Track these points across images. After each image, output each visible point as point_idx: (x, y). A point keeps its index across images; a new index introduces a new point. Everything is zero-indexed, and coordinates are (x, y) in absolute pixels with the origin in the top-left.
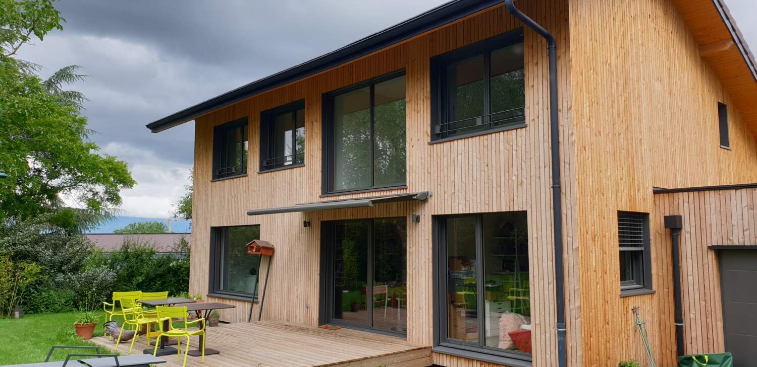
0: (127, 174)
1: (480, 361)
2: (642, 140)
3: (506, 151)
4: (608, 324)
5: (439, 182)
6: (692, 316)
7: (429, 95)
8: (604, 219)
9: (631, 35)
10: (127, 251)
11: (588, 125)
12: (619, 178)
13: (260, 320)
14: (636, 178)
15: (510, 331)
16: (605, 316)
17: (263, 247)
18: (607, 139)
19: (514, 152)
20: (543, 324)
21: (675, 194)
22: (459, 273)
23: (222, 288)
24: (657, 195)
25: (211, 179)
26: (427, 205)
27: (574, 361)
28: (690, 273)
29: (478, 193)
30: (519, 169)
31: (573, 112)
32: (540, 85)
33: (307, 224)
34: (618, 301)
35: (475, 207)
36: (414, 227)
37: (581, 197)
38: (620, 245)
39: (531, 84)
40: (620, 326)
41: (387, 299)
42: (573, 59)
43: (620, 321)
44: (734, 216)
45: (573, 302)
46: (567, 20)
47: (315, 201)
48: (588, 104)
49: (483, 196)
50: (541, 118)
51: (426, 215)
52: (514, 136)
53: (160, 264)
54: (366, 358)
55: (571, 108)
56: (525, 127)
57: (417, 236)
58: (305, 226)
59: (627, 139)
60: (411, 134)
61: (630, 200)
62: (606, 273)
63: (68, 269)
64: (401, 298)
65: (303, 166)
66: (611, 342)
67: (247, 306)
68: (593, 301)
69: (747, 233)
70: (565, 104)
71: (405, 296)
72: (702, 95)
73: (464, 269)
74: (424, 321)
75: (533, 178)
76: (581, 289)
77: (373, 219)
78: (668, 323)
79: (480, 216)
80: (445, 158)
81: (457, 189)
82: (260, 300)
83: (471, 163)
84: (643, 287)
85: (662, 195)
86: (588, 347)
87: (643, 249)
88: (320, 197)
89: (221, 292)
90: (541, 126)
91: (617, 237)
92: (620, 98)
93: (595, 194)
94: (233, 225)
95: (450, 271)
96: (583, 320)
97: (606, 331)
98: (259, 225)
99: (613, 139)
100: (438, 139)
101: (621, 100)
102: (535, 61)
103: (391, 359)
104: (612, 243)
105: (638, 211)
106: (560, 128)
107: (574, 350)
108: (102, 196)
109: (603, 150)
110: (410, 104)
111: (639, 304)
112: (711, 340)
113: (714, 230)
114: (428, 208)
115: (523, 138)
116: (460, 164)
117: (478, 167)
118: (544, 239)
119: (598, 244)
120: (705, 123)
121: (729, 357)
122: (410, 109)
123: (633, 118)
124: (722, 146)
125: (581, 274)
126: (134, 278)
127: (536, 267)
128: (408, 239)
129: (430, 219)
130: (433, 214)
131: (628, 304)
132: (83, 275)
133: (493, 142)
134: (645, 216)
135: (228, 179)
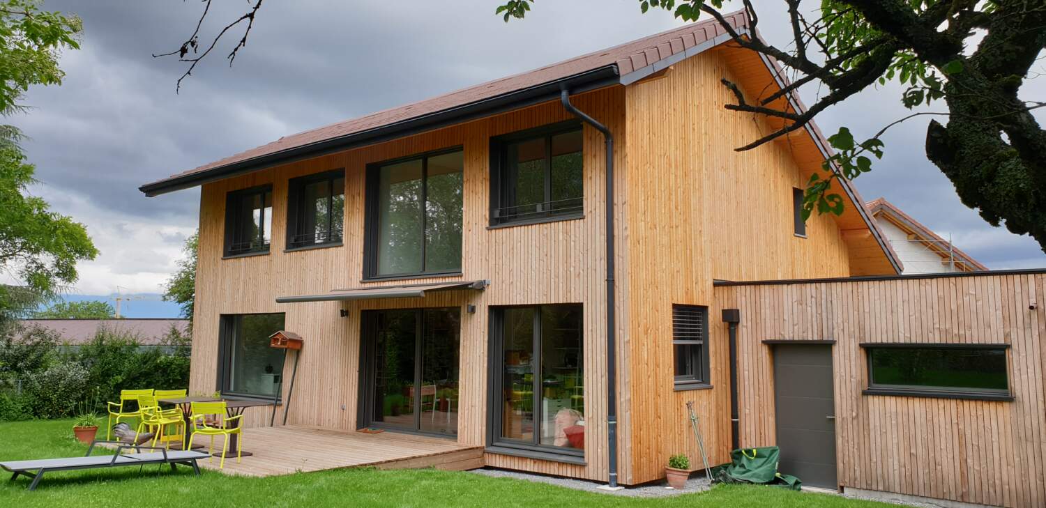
0: (87, 241)
1: (534, 459)
2: (703, 232)
3: (565, 242)
4: (660, 418)
5: (497, 270)
6: (747, 411)
7: (488, 177)
8: (658, 311)
9: (694, 124)
10: (101, 344)
11: (643, 219)
12: (675, 271)
13: (284, 424)
14: (694, 270)
15: (566, 427)
16: (657, 410)
17: (290, 340)
18: (664, 232)
19: (573, 243)
20: (595, 417)
21: (734, 287)
22: (516, 368)
23: (232, 389)
24: (717, 288)
25: (222, 256)
26: (483, 294)
27: (624, 454)
28: (746, 368)
29: (537, 283)
30: (577, 260)
31: (627, 207)
32: (598, 177)
33: (344, 313)
34: (671, 396)
35: (533, 297)
36: (469, 318)
37: (633, 290)
38: (674, 339)
39: (589, 176)
40: (673, 419)
41: (436, 400)
42: (628, 154)
43: (673, 416)
44: (786, 312)
45: (623, 396)
46: (624, 116)
47: (355, 287)
48: (643, 198)
49: (541, 286)
50: (598, 210)
51: (483, 306)
52: (573, 227)
53: (145, 360)
54: (414, 458)
55: (625, 202)
56: (583, 218)
57: (472, 328)
58: (342, 315)
59: (685, 232)
60: (468, 217)
61: (687, 293)
62: (658, 366)
63: (26, 367)
64: (452, 398)
65: (341, 246)
66: (662, 436)
67: (268, 410)
68: (644, 394)
69: (796, 328)
70: (620, 198)
71: (457, 397)
72: (774, 181)
73: (521, 363)
74: (477, 419)
75: (590, 271)
76: (632, 382)
77: (423, 308)
78: (725, 419)
79: (538, 307)
80: (504, 245)
81: (515, 279)
82: (284, 401)
83: (530, 252)
84: (700, 381)
85: (721, 288)
86: (637, 440)
87: (701, 342)
88: (361, 282)
89: (231, 394)
90: (598, 218)
91: (672, 330)
92: (679, 190)
93: (648, 288)
94: (250, 312)
95: (507, 366)
96: (632, 413)
97: (657, 425)
98: (284, 313)
99: (670, 232)
100: (496, 225)
101: (680, 191)
102: (593, 153)
103: (440, 459)
104: (666, 337)
105: (695, 304)
106: (615, 222)
107: (624, 443)
108: (50, 270)
109: (658, 243)
110: (468, 184)
111: (695, 399)
112: (763, 435)
113: (768, 325)
114: (485, 297)
115: (581, 230)
116: (519, 251)
117: (537, 256)
118: (599, 332)
119: (651, 338)
120: (777, 210)
121: (777, 450)
122: (468, 189)
123: (692, 209)
124: (796, 235)
125: (632, 366)
126: (111, 378)
127: (590, 359)
128: (462, 331)
129: (487, 310)
130: (489, 304)
131: (683, 399)
132: (46, 374)
133: (553, 231)
134: (703, 309)
135: (245, 257)
